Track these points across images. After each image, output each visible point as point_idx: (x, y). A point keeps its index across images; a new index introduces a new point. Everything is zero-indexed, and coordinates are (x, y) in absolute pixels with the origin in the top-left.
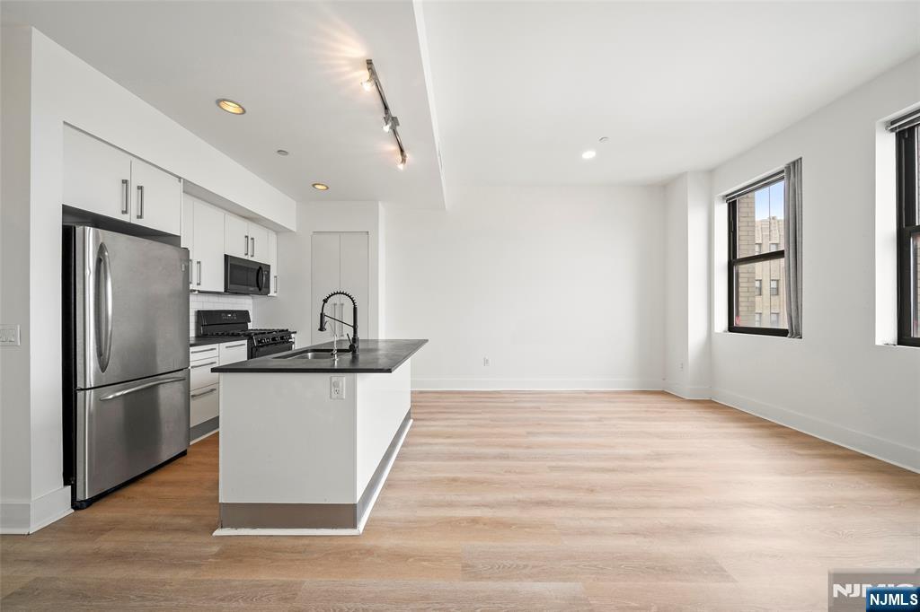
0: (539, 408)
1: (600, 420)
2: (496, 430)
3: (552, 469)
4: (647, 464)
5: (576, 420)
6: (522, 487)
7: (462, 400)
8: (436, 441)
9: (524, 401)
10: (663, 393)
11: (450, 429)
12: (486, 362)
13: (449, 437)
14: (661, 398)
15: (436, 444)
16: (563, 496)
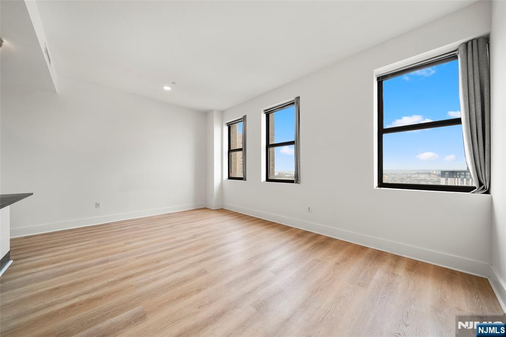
0: (137, 228)
1: (172, 227)
2: (101, 248)
3: (137, 258)
4: (189, 241)
5: (159, 230)
6: (115, 274)
7: (73, 235)
8: (40, 269)
9: (127, 226)
10: (205, 208)
11: (57, 257)
12: (97, 205)
13: (55, 263)
14: (204, 211)
15: (39, 271)
16: (140, 270)
